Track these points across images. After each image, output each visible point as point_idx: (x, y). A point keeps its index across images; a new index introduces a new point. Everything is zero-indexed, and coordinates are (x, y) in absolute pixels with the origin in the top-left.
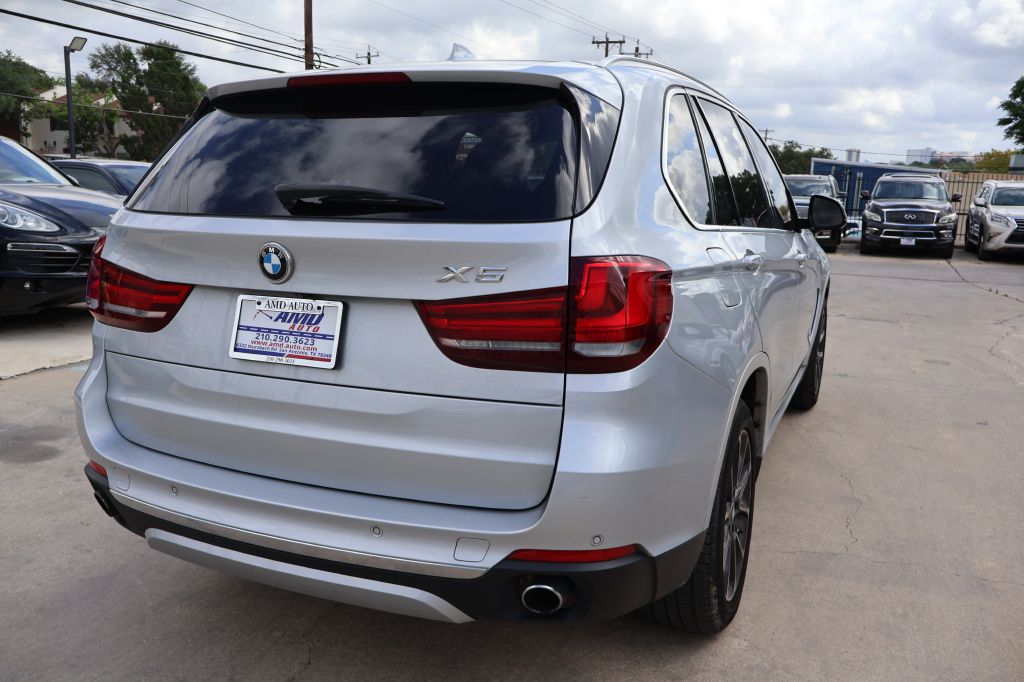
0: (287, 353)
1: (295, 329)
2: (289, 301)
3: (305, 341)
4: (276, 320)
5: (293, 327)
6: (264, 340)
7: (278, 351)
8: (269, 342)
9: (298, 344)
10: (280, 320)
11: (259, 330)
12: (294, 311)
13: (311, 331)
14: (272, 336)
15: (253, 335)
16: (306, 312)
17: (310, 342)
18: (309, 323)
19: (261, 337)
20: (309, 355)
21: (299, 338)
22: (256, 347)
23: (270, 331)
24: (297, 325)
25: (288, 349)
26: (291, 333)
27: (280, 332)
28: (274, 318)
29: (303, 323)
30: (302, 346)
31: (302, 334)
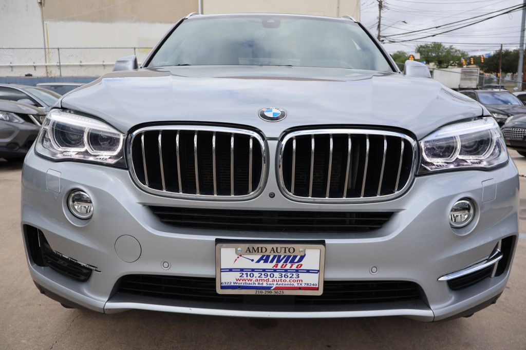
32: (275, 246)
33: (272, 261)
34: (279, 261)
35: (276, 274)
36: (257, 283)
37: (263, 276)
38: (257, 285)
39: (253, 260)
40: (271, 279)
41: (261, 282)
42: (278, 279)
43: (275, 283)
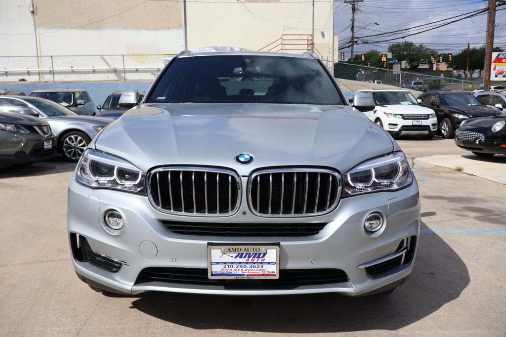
32: (246, 247)
33: (245, 257)
34: (249, 257)
35: (248, 266)
36: (235, 271)
37: (239, 267)
38: (235, 273)
39: (232, 257)
40: (244, 269)
41: (238, 271)
42: (249, 269)
43: (247, 271)
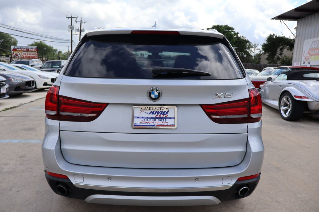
0: (156, 125)
1: (158, 116)
2: (154, 107)
3: (162, 120)
4: (149, 114)
5: (157, 116)
6: (146, 121)
7: (152, 124)
8: (148, 122)
9: (160, 121)
10: (151, 114)
11: (143, 118)
12: (157, 110)
13: (164, 116)
14: (149, 120)
15: (141, 120)
16: (162, 110)
17: (165, 120)
18: (163, 114)
19: (144, 120)
20: (165, 125)
21: (160, 119)
22: (142, 124)
23: (147, 118)
24: (159, 115)
25: (157, 123)
26: (156, 118)
27: (152, 118)
28: (148, 113)
29: (161, 114)
30: (162, 122)
31: (161, 118)
